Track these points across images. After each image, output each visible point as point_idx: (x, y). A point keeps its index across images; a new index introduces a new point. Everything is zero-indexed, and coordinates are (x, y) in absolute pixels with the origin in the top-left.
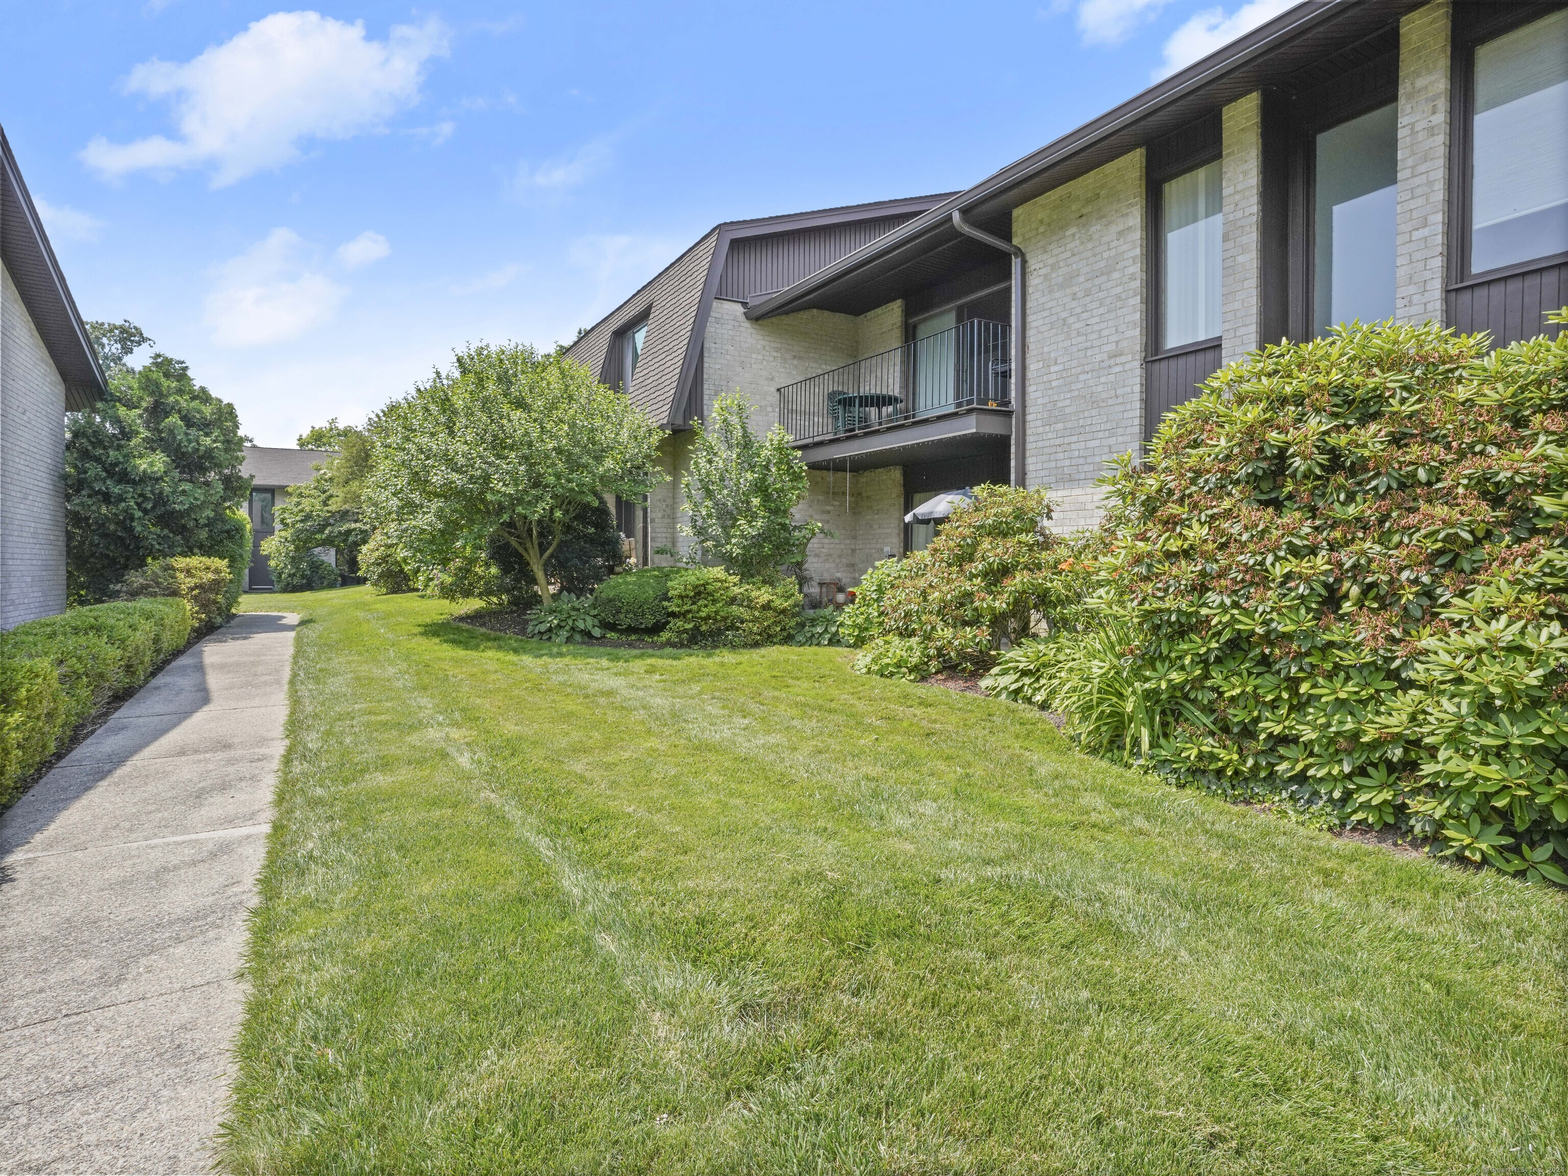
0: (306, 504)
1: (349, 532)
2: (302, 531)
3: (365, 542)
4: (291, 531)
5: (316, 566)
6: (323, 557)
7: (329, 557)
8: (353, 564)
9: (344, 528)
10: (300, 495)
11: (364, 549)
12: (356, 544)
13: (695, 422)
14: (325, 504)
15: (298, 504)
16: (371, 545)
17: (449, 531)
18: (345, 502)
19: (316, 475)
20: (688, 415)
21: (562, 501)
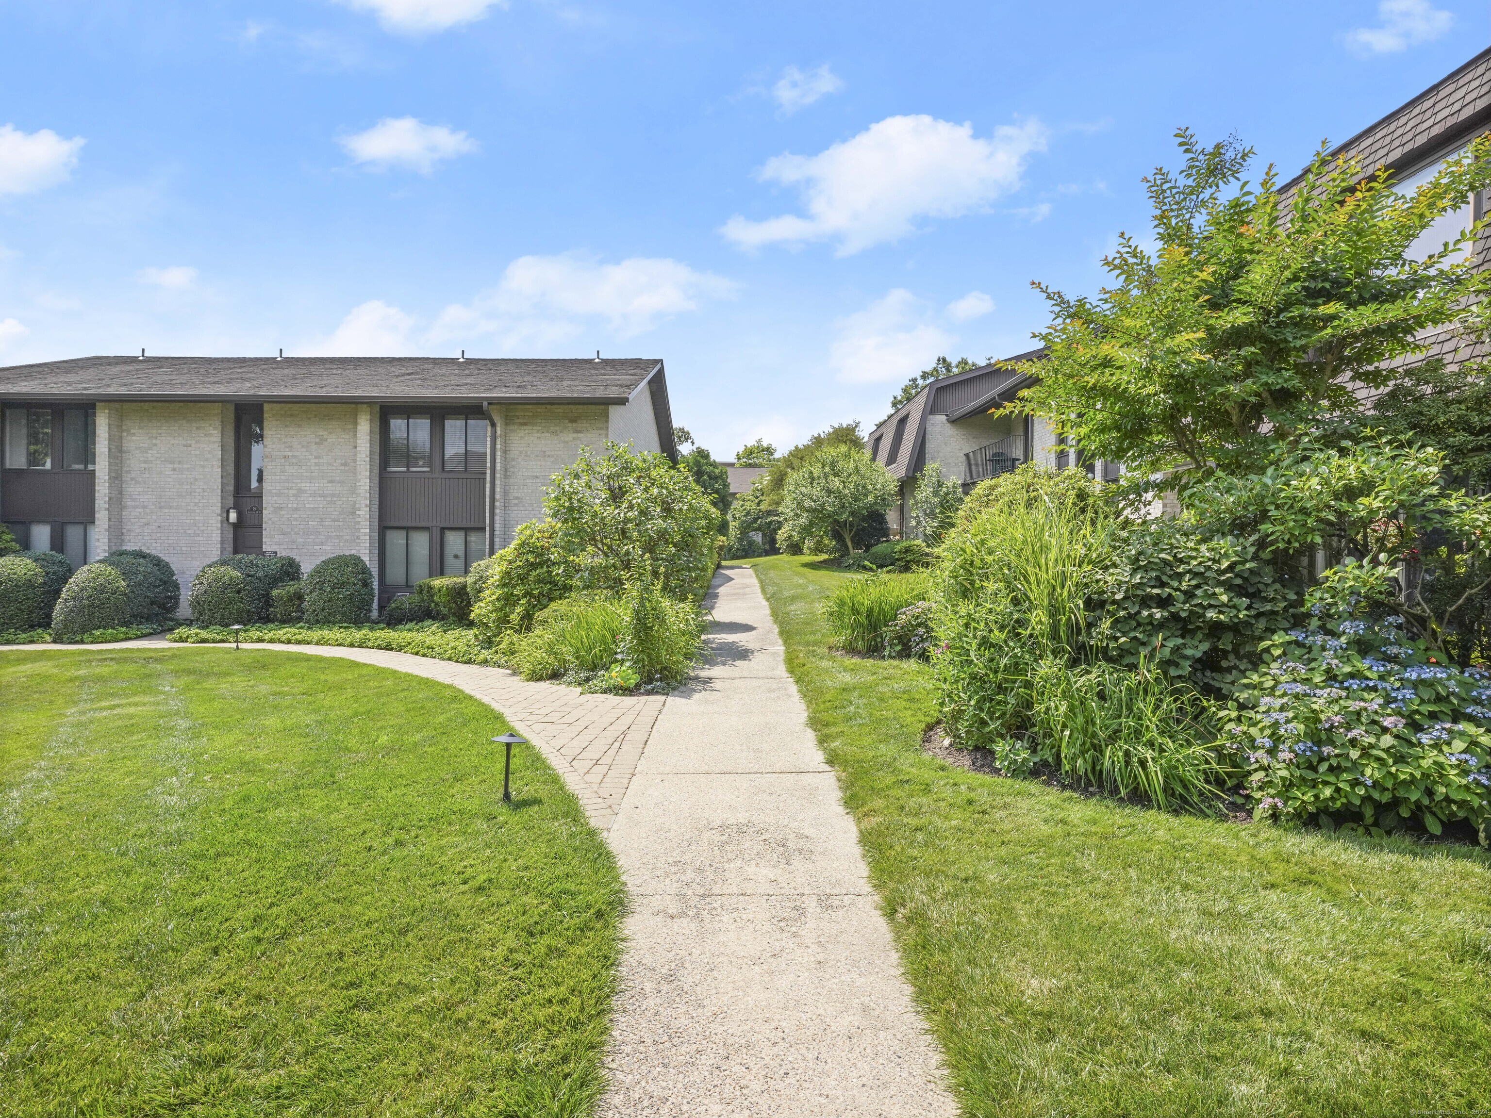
0: (747, 506)
1: (771, 522)
2: (744, 522)
3: (780, 528)
4: (738, 522)
5: (751, 543)
6: (755, 538)
7: (758, 538)
8: (773, 541)
9: (768, 520)
10: (744, 500)
11: (780, 532)
12: (775, 531)
13: (918, 474)
14: (758, 505)
15: (742, 506)
16: (783, 530)
17: (811, 524)
18: (770, 505)
19: (752, 487)
20: (915, 471)
21: (852, 513)
